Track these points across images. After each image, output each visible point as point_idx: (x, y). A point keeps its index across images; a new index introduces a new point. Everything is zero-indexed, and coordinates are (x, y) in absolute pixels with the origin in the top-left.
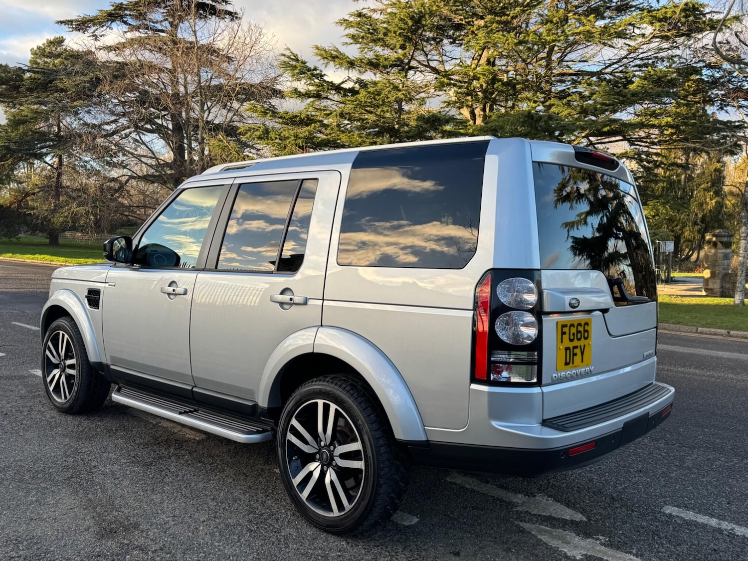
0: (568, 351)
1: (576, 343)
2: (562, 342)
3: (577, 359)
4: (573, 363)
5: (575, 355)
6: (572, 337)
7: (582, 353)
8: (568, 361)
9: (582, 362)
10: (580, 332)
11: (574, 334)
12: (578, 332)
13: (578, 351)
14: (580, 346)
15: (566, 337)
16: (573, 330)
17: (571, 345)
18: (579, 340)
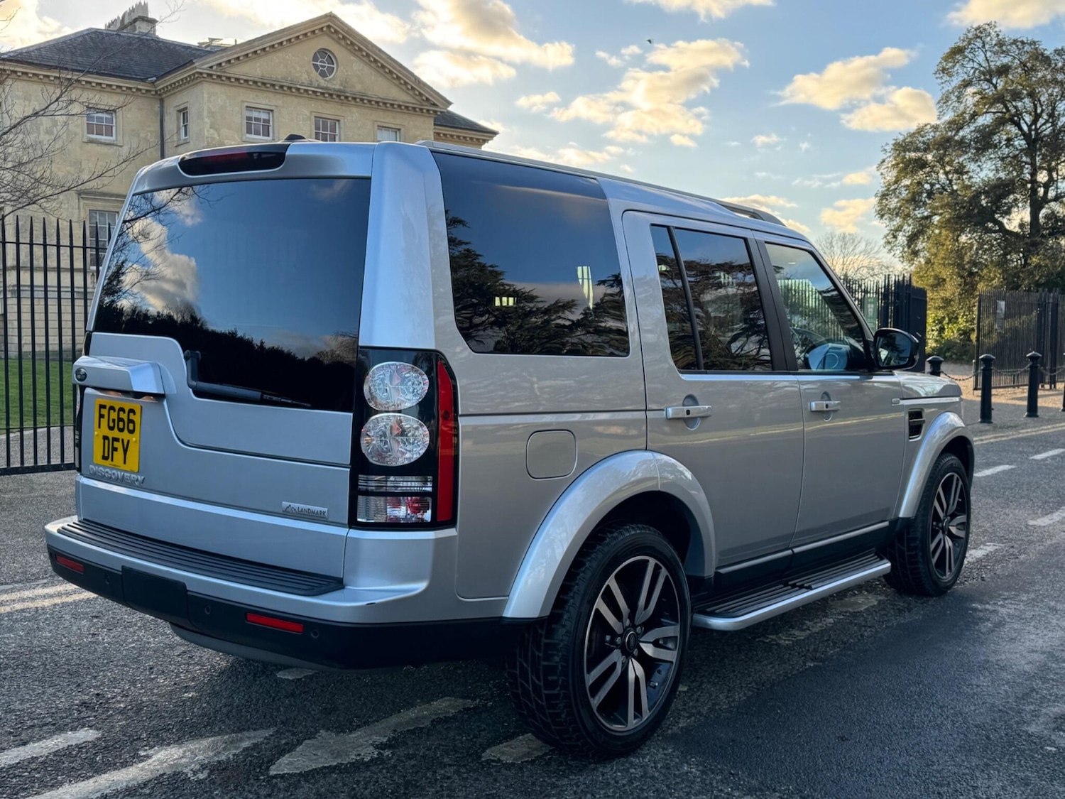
0: (106, 441)
1: (116, 433)
2: (99, 427)
3: (119, 455)
4: (112, 460)
5: (116, 449)
6: (111, 425)
7: (125, 451)
8: (106, 455)
9: (125, 463)
10: (122, 420)
11: (114, 420)
12: (120, 420)
13: (118, 445)
14: (123, 440)
15: (104, 422)
16: (114, 415)
17: (111, 434)
18: (121, 430)
